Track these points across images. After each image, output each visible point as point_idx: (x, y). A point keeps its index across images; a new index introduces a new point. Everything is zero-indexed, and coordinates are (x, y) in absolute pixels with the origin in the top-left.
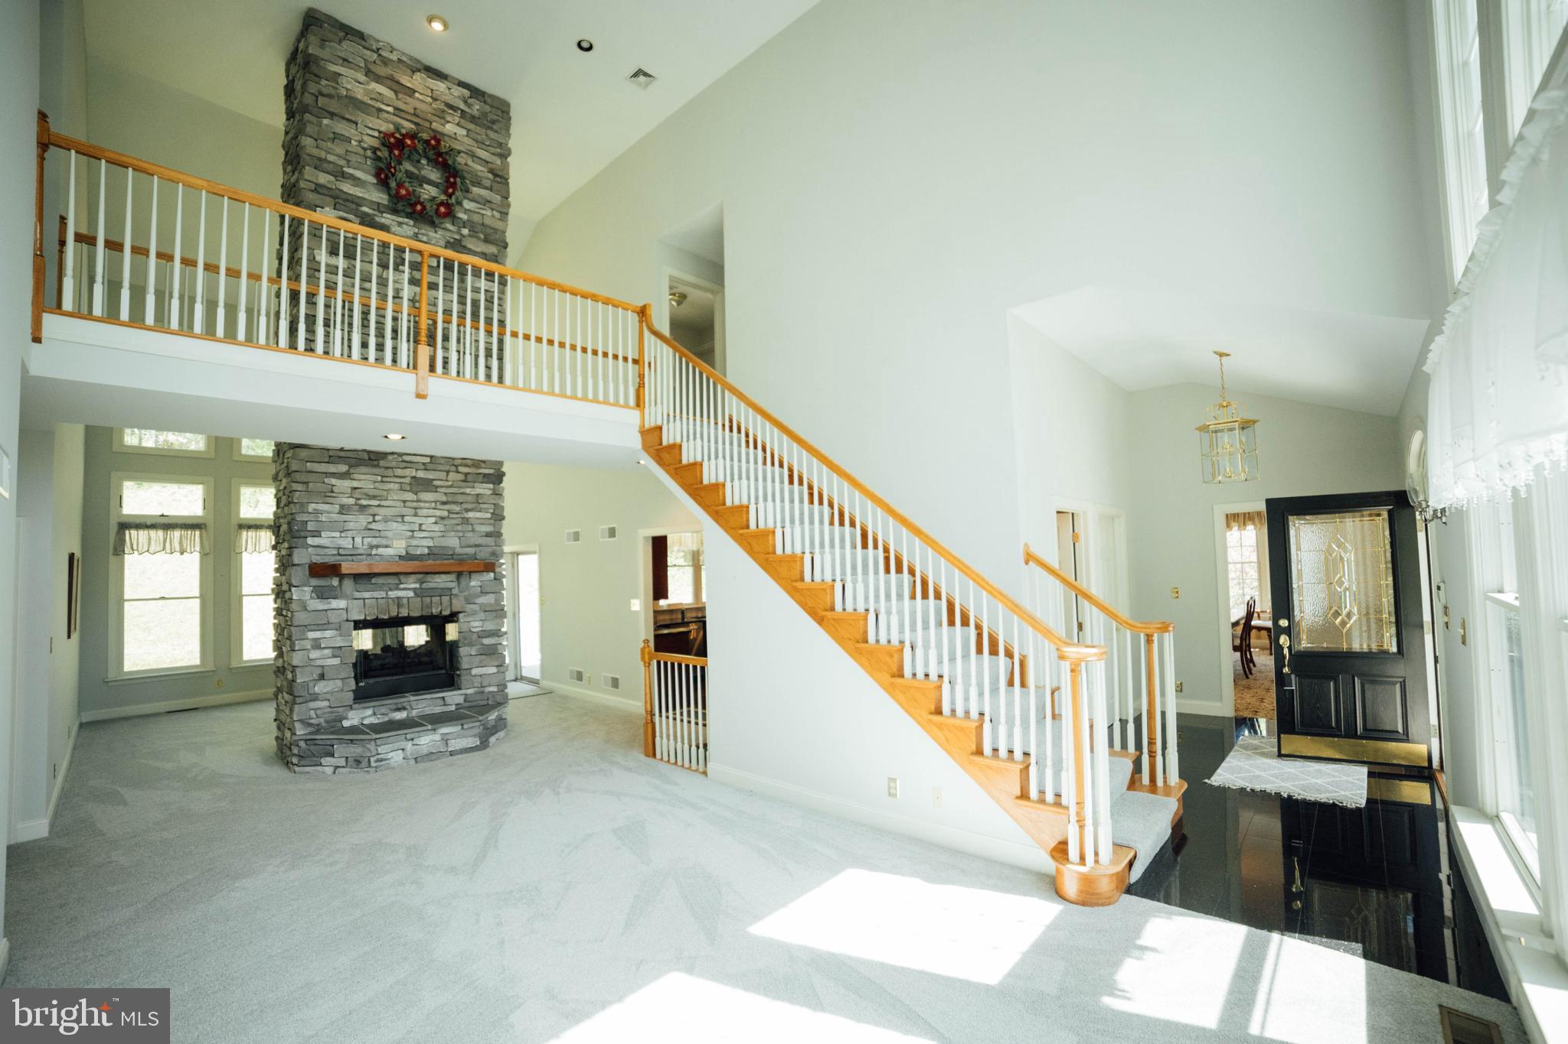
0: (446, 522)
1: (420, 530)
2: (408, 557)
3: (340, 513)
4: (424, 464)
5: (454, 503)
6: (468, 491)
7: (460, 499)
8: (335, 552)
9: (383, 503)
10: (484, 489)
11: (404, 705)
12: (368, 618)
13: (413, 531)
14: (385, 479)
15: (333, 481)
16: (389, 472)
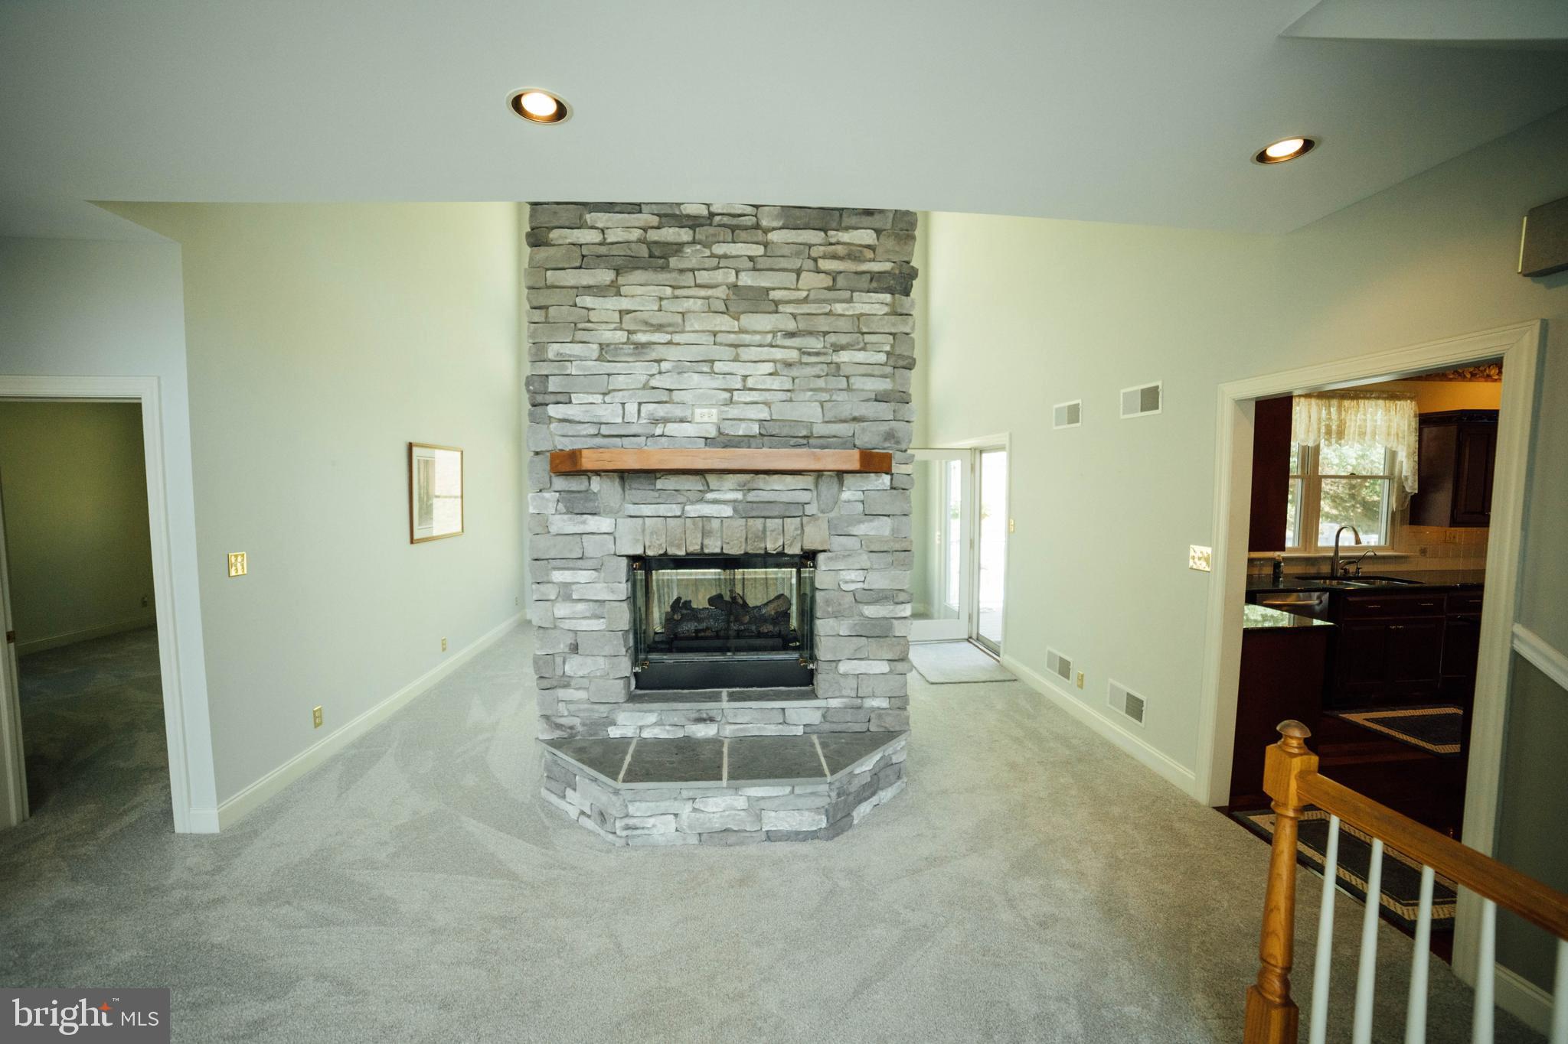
0: (795, 372)
1: (745, 389)
2: (723, 440)
3: (600, 359)
4: (751, 258)
5: (811, 333)
6: (839, 308)
7: (823, 324)
8: (593, 430)
9: (677, 338)
10: (875, 304)
11: (712, 714)
12: (650, 553)
13: (730, 391)
14: (678, 292)
15: (588, 301)
16: (688, 279)
